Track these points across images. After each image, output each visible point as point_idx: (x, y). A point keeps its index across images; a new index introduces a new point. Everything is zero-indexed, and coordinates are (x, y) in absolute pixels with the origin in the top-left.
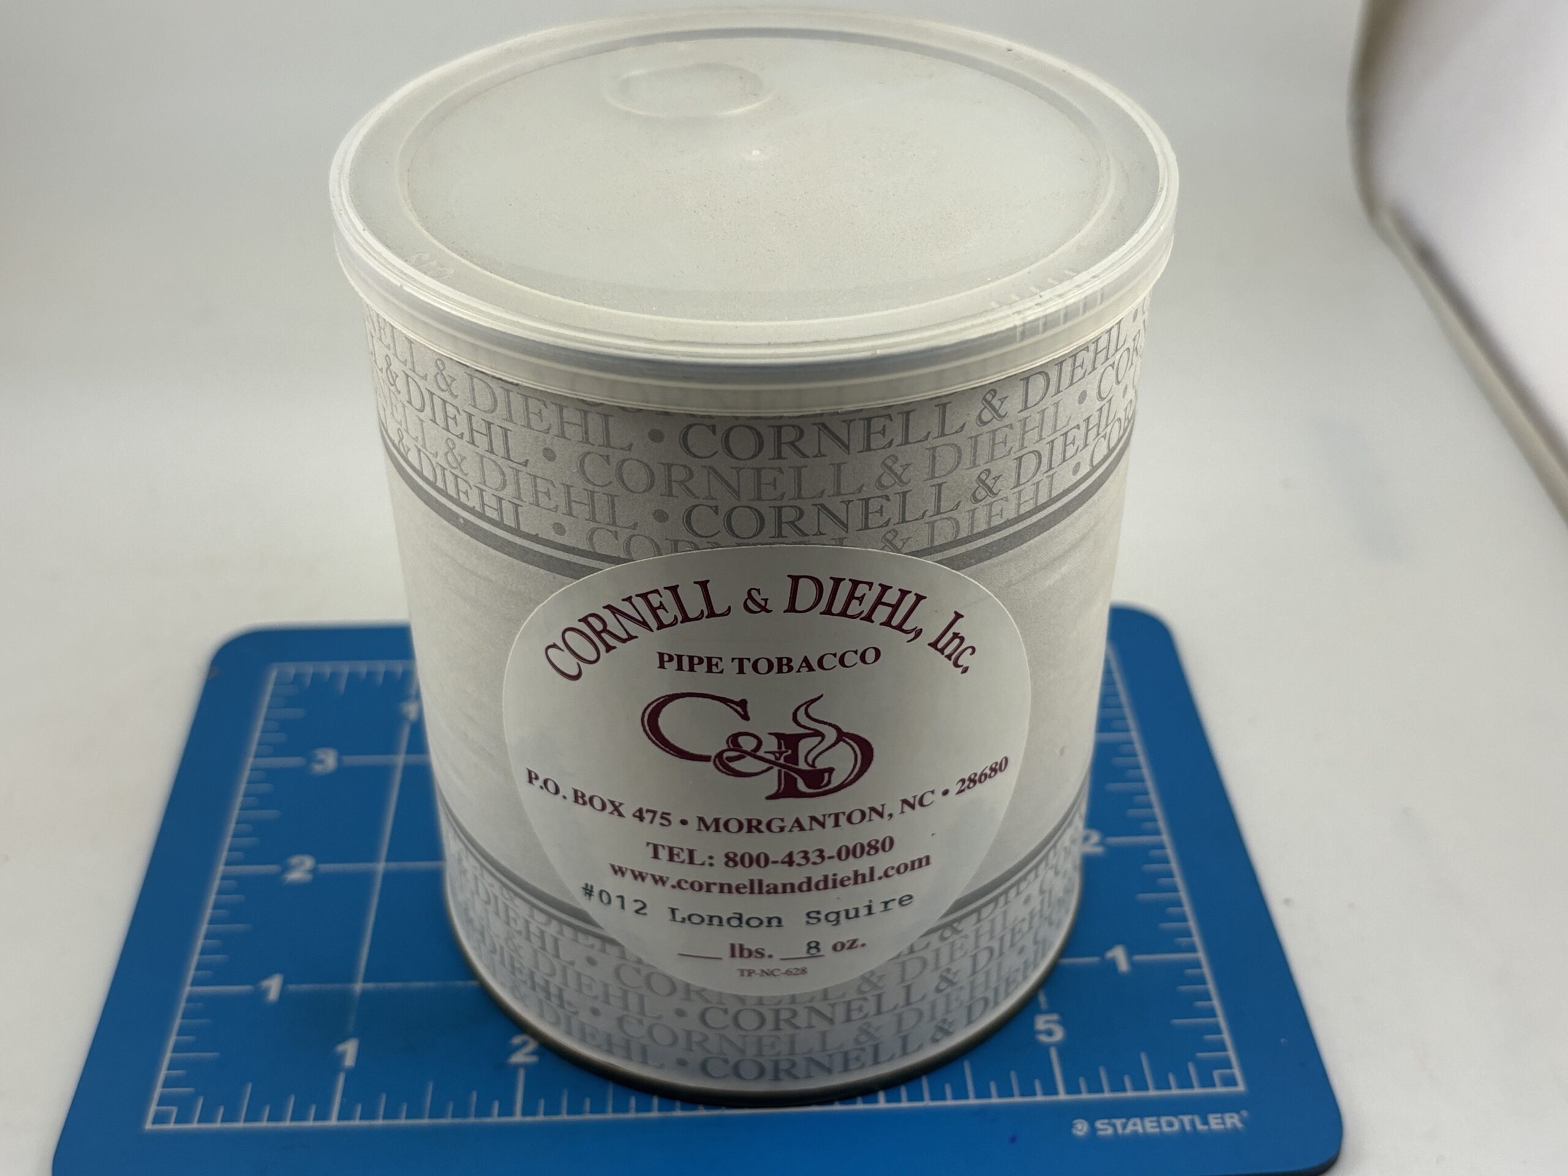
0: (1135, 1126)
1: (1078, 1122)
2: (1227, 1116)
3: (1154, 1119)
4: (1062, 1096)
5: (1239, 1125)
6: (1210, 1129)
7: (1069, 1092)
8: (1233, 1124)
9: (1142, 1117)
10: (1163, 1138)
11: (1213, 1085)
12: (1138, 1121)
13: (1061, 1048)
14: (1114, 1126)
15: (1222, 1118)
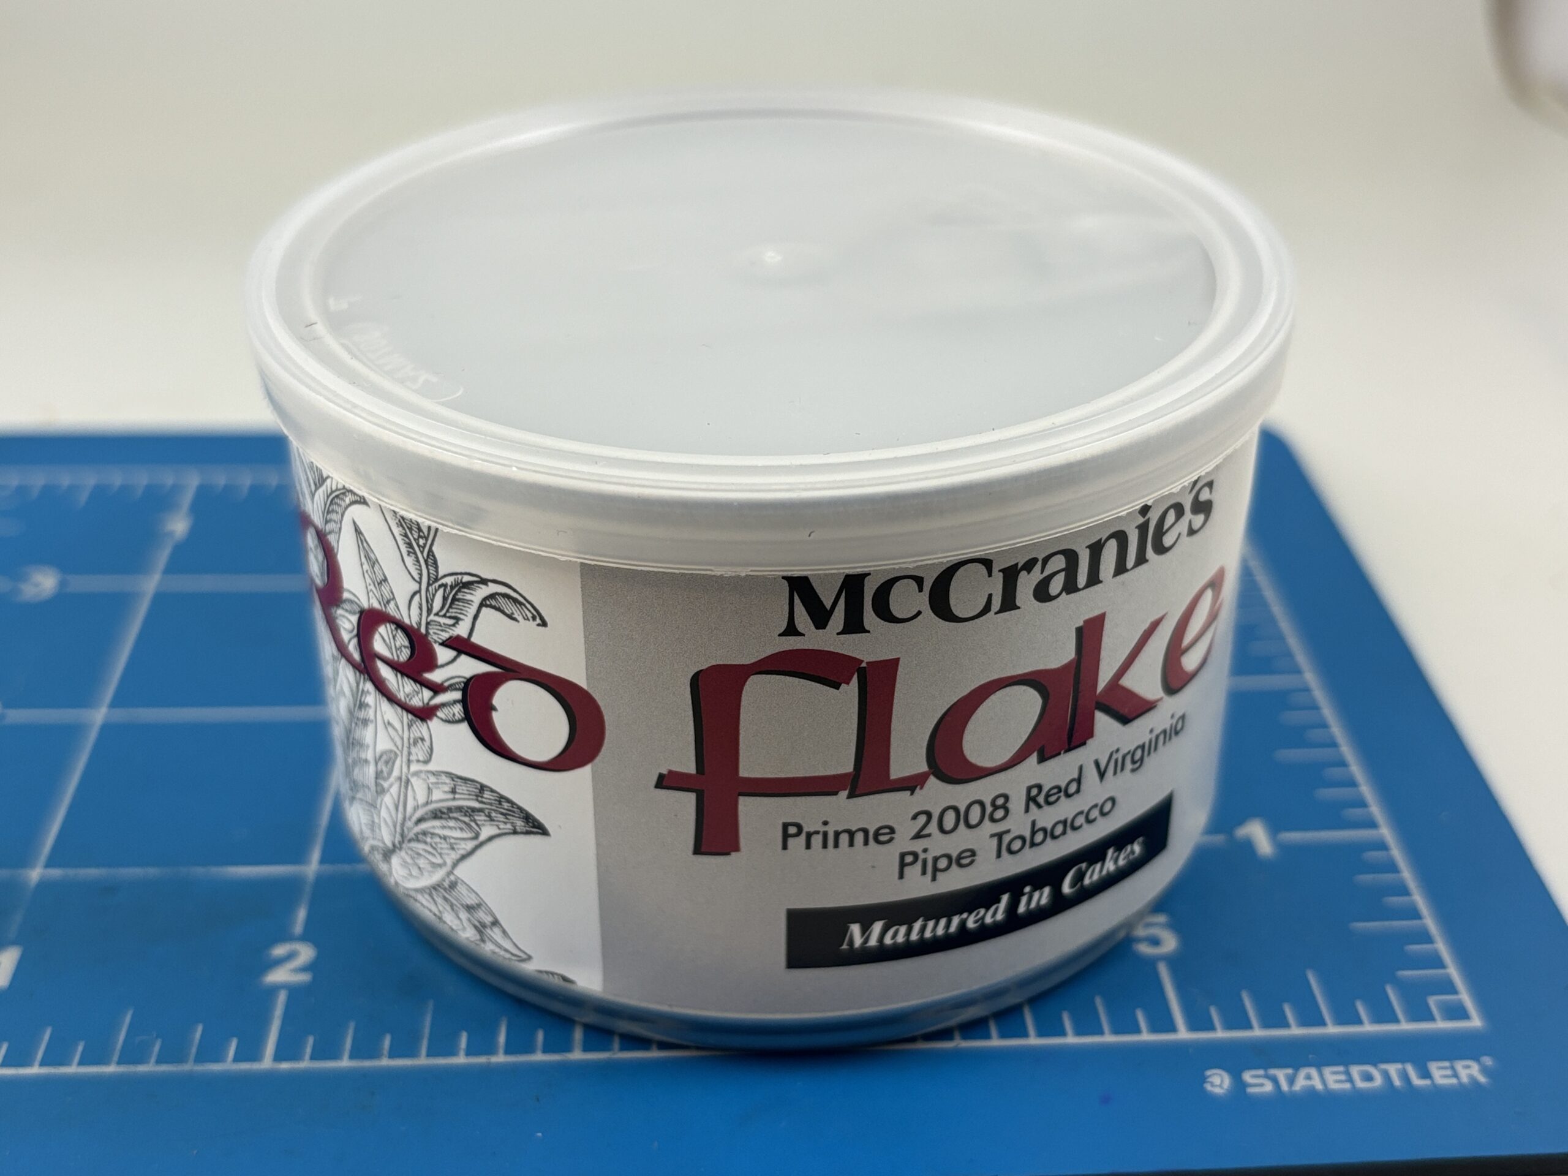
0: (1308, 1079)
1: (1214, 1074)
2: (1459, 1065)
3: (1341, 1068)
4: (1183, 1034)
5: (1482, 1079)
6: (1434, 1085)
7: (1193, 1027)
8: (1471, 1077)
9: (1319, 1066)
10: (1358, 1098)
11: (1431, 1018)
12: (1313, 1072)
13: (1173, 962)
14: (1275, 1080)
15: (1453, 1068)
